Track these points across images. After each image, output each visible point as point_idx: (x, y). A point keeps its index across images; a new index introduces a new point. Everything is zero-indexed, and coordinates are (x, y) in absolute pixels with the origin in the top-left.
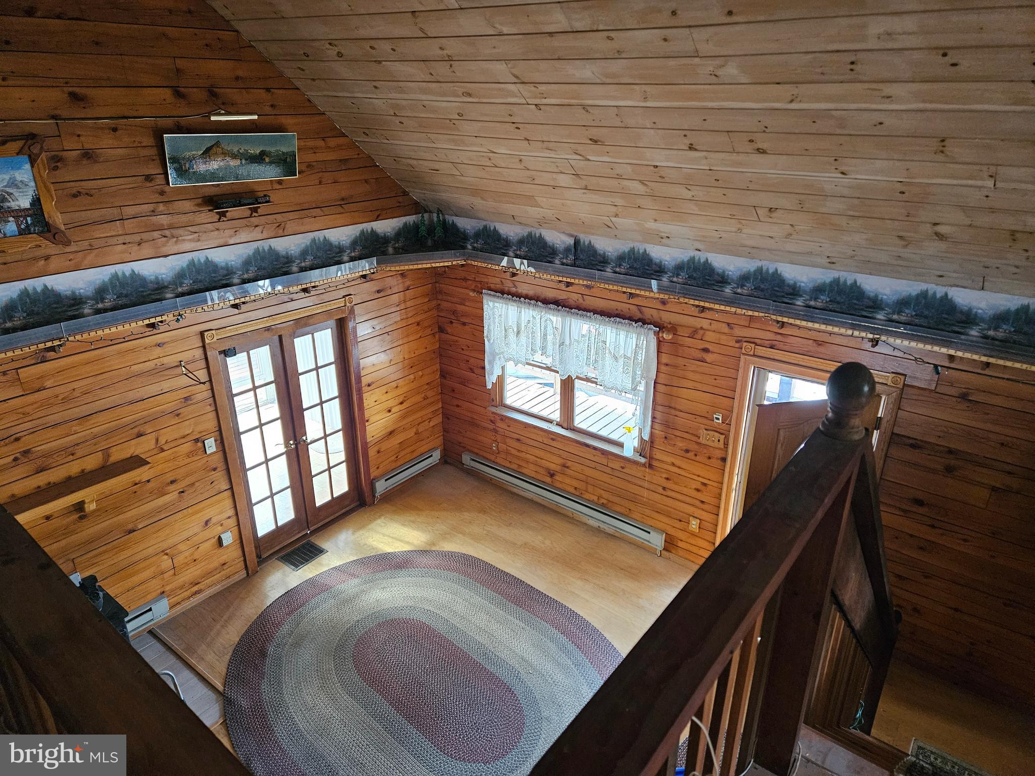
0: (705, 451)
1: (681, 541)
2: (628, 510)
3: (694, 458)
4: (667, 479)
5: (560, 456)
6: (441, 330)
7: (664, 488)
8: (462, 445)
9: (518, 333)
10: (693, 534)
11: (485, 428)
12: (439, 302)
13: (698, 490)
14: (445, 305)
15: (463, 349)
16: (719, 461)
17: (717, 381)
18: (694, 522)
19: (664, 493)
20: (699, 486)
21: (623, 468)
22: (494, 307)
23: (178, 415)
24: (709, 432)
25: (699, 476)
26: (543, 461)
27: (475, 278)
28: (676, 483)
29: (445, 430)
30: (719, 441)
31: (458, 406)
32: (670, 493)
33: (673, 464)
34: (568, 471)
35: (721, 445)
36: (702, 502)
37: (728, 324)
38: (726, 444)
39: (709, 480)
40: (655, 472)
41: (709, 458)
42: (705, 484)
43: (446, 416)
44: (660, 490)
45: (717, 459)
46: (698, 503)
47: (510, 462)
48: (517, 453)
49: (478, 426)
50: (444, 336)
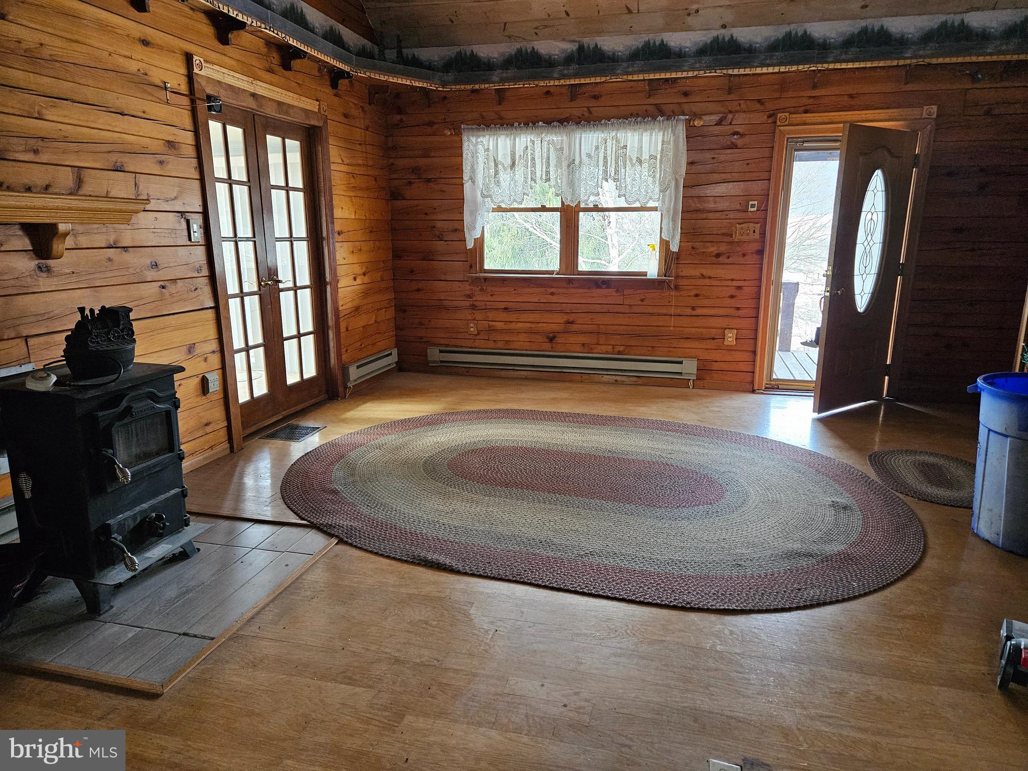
0: (738, 249)
1: (716, 362)
2: (650, 349)
3: (727, 261)
4: (697, 295)
5: (561, 312)
6: (395, 195)
7: (693, 308)
8: (425, 340)
9: (513, 165)
10: (730, 349)
11: (457, 308)
12: (391, 161)
13: (732, 297)
14: (401, 163)
15: (426, 214)
16: (755, 256)
17: (750, 166)
18: (730, 335)
19: (694, 313)
20: (733, 291)
21: (642, 300)
22: (477, 143)
23: (161, 162)
24: (742, 225)
25: (733, 280)
26: (540, 325)
27: (445, 119)
28: (707, 298)
29: (398, 328)
30: (754, 232)
31: (418, 290)
32: (699, 311)
33: (703, 276)
34: (574, 327)
35: (757, 236)
36: (738, 309)
37: (759, 101)
38: (763, 234)
39: (745, 280)
40: (682, 293)
41: (744, 255)
42: (739, 288)
43: (401, 309)
44: (689, 311)
45: (752, 253)
46: (732, 312)
47: (494, 341)
48: (506, 327)
49: (447, 309)
50: (399, 204)
